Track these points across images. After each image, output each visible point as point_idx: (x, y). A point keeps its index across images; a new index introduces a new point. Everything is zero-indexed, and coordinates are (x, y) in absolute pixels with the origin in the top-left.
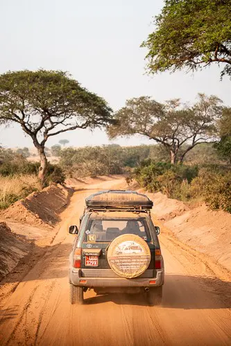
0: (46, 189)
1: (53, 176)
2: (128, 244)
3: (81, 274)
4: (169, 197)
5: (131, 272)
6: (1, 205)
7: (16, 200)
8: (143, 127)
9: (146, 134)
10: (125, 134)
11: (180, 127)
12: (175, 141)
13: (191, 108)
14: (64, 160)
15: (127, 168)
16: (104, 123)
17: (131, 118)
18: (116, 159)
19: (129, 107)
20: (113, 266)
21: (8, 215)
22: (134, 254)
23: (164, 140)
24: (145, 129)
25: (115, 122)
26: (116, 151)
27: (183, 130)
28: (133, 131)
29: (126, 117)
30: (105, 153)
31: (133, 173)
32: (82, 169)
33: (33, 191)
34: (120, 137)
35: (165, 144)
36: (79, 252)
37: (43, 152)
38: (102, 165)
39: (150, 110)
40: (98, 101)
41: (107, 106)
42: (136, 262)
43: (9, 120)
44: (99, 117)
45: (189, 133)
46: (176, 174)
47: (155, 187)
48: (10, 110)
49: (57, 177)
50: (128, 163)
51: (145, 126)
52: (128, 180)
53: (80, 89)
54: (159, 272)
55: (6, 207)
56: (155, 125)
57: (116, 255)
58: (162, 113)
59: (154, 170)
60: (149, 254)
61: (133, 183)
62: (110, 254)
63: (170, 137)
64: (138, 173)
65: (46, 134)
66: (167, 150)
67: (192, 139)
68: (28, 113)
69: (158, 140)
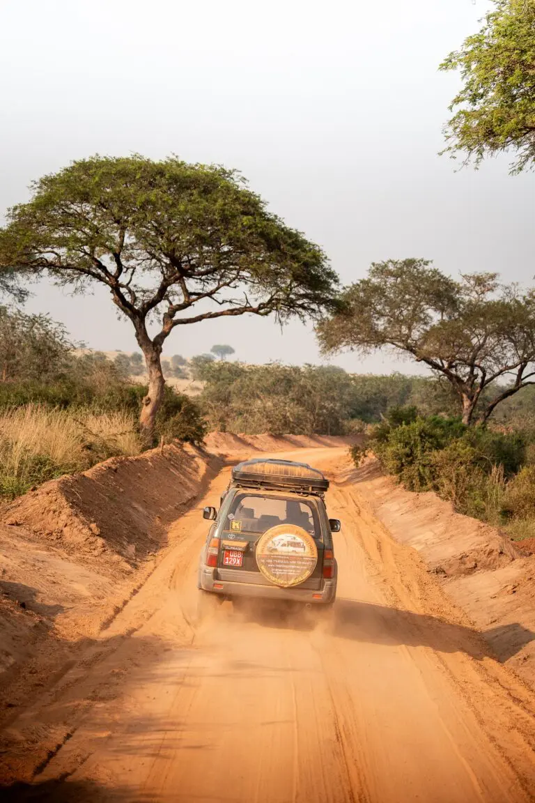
0: (148, 454)
1: (176, 423)
2: (286, 537)
3: (216, 576)
4: (457, 510)
5: (288, 578)
6: (6, 485)
7: (49, 475)
8: (405, 330)
9: (410, 349)
10: (362, 342)
11: (491, 341)
12: (477, 371)
13: (520, 299)
14: (213, 389)
15: (355, 424)
16: (314, 306)
17: (379, 307)
18: (333, 399)
19: (375, 281)
20: (263, 568)
21: (16, 516)
22: (294, 554)
23: (451, 366)
24: (409, 336)
25: (340, 308)
26: (334, 381)
27: (498, 349)
28: (379, 339)
29: (366, 303)
30: (309, 384)
31: (371, 438)
32: (251, 413)
33: (110, 455)
34: (348, 348)
35: (451, 377)
36: (217, 544)
37: (156, 362)
38: (299, 410)
39: (426, 292)
40: (304, 251)
41: (326, 264)
42: (296, 565)
43: (84, 277)
44: (302, 292)
45: (511, 355)
46: (476, 450)
47: (422, 479)
48: (87, 248)
49: (185, 426)
50: (360, 413)
51: (410, 329)
52: (356, 453)
53: (262, 215)
54: (327, 583)
55: (16, 493)
56: (433, 328)
57: (268, 553)
58: (453, 303)
59: (424, 435)
60: (316, 555)
61: (367, 461)
62: (259, 551)
63: (464, 362)
64: (382, 436)
65: (170, 320)
66: (454, 392)
67: (516, 371)
68: (132, 263)
69: (435, 366)
